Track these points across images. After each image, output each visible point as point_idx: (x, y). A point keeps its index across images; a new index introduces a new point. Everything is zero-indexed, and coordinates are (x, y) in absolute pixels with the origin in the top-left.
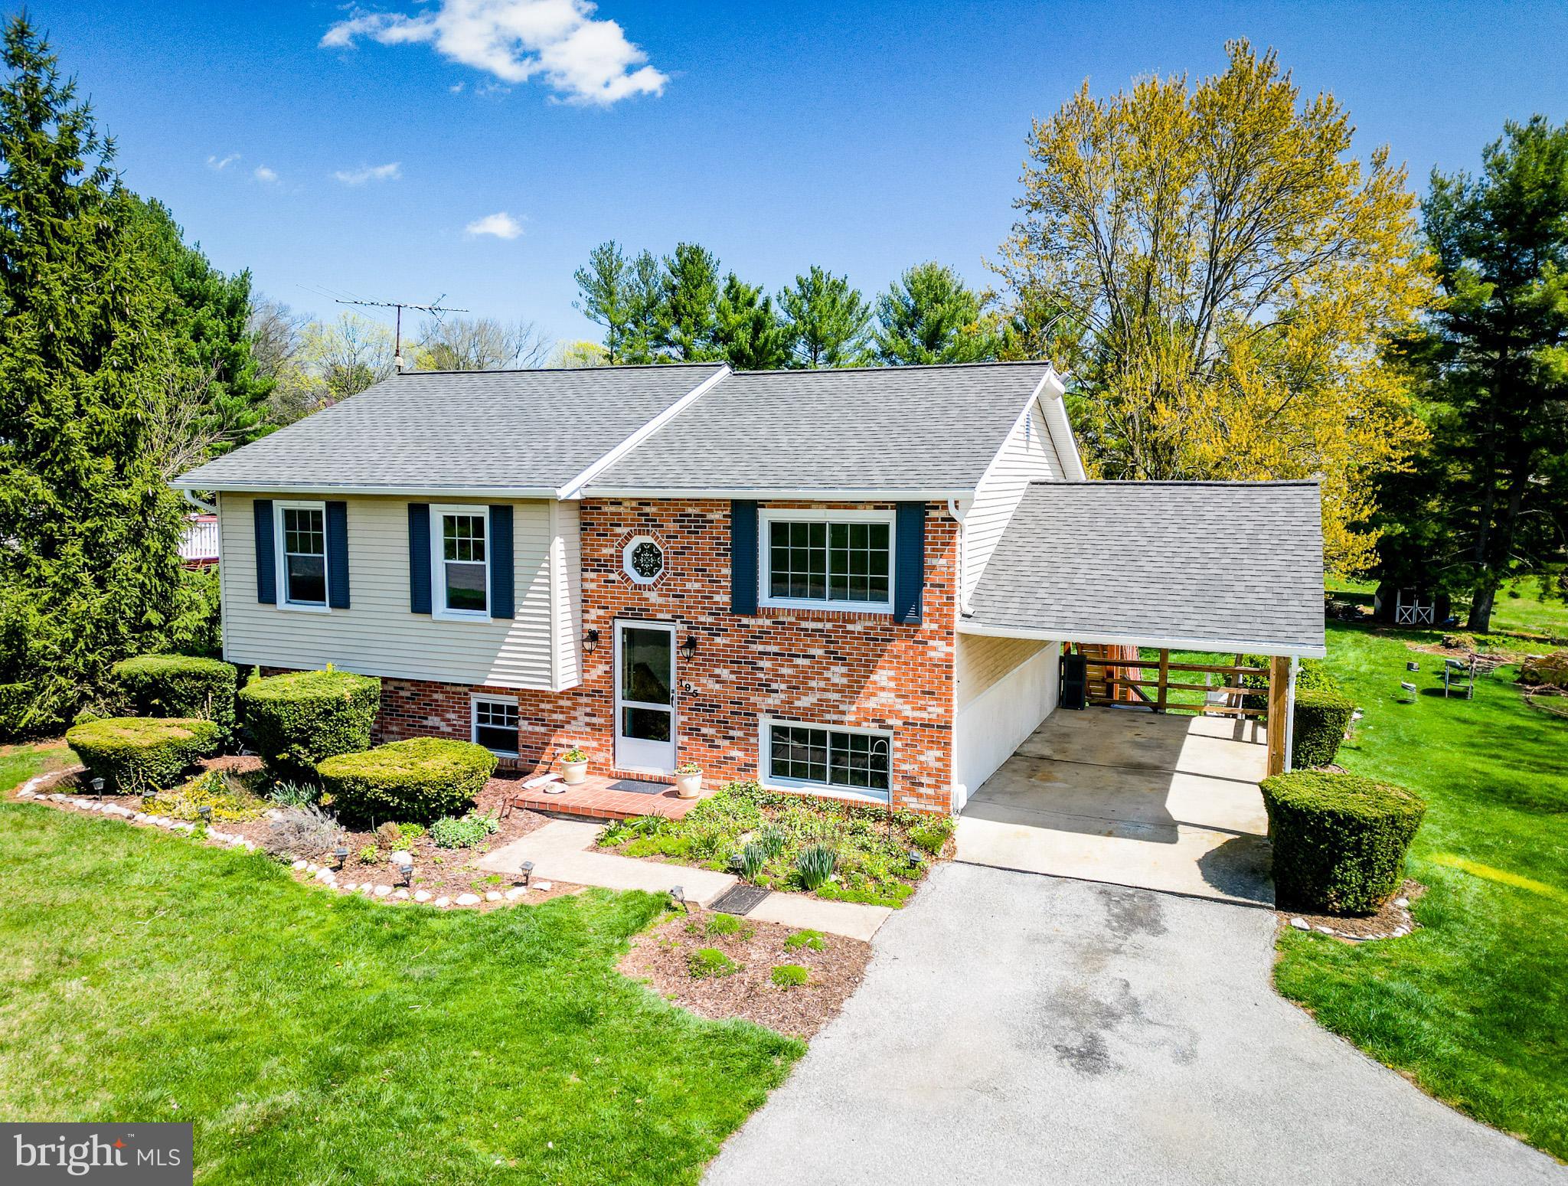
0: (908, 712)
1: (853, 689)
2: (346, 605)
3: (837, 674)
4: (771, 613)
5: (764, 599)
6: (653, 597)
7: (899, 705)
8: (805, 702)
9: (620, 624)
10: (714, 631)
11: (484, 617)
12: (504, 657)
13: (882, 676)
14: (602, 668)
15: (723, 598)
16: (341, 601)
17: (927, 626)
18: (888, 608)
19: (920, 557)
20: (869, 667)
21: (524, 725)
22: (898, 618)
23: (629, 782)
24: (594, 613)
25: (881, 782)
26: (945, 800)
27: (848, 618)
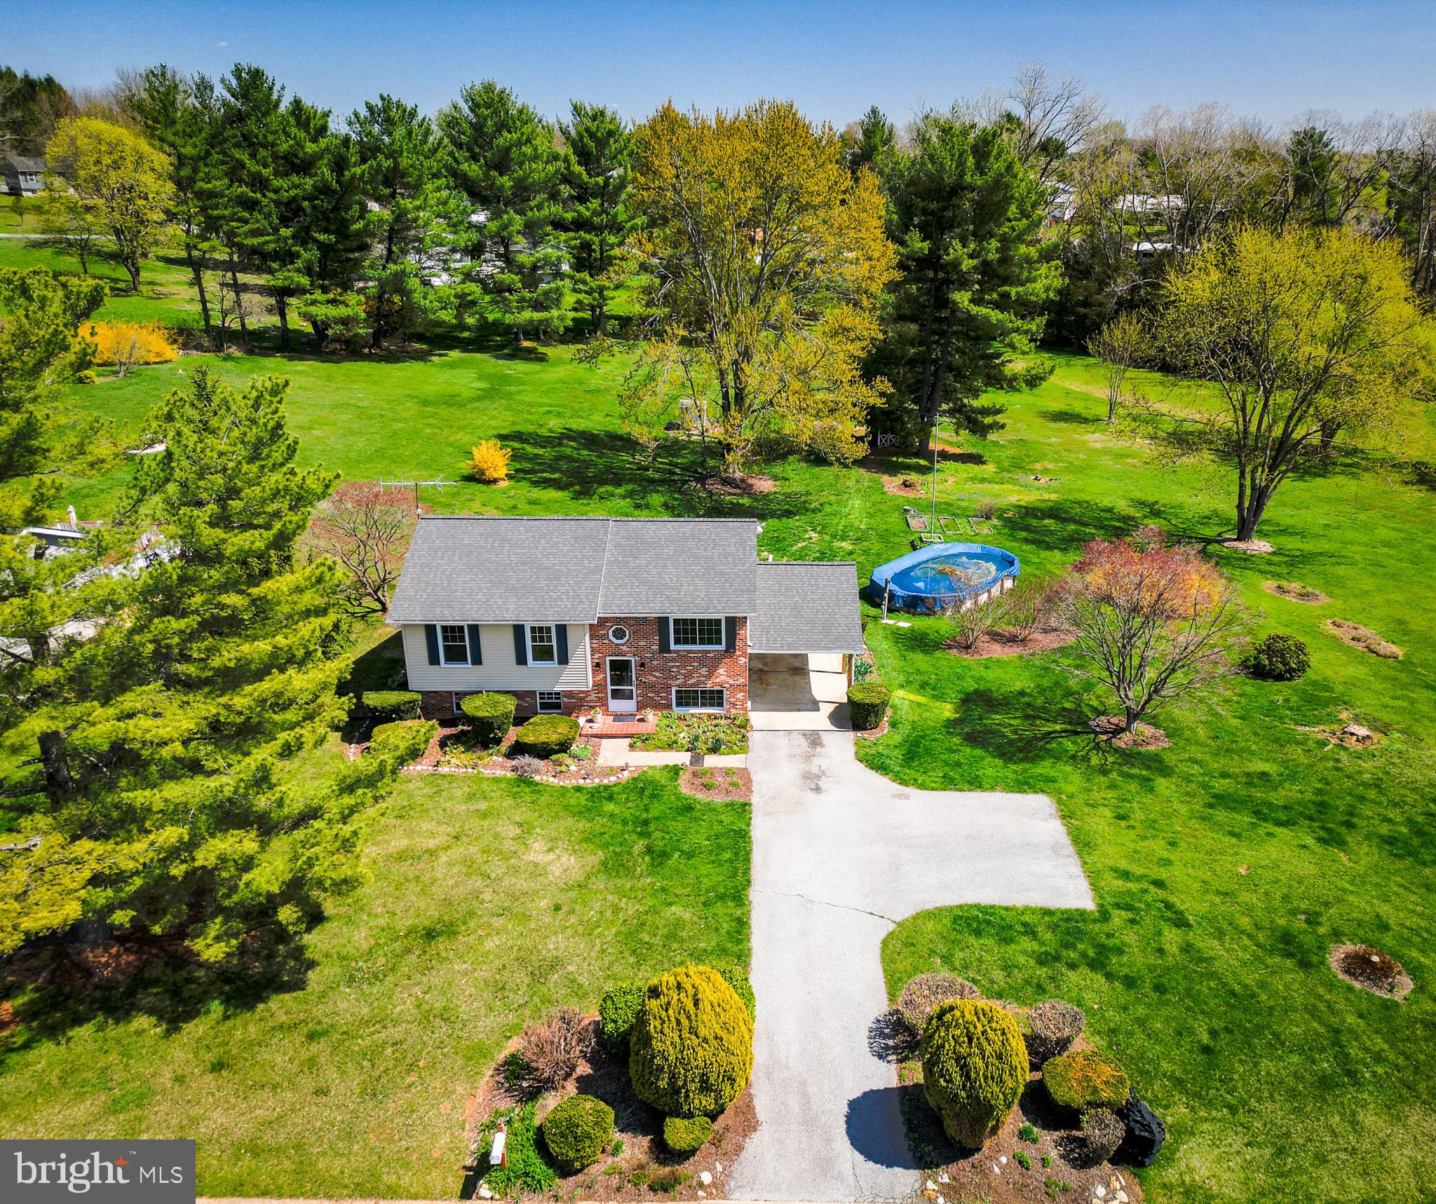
0: (731, 682)
1: (709, 677)
2: (480, 663)
3: (704, 671)
4: (675, 652)
5: (673, 647)
6: (624, 648)
7: (727, 679)
8: (691, 681)
9: (608, 659)
10: (652, 659)
11: (553, 665)
12: (563, 679)
13: (721, 671)
14: (601, 676)
15: (655, 647)
16: (477, 660)
17: (738, 653)
18: (723, 647)
19: (735, 630)
20: (716, 668)
21: (566, 700)
22: (727, 651)
23: (618, 717)
24: (597, 656)
25: (720, 704)
26: (746, 709)
27: (709, 652)
